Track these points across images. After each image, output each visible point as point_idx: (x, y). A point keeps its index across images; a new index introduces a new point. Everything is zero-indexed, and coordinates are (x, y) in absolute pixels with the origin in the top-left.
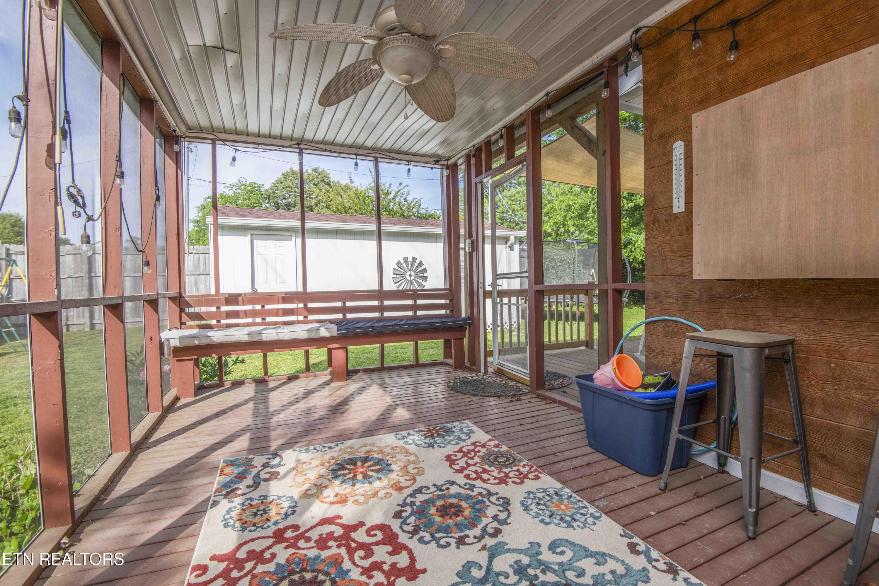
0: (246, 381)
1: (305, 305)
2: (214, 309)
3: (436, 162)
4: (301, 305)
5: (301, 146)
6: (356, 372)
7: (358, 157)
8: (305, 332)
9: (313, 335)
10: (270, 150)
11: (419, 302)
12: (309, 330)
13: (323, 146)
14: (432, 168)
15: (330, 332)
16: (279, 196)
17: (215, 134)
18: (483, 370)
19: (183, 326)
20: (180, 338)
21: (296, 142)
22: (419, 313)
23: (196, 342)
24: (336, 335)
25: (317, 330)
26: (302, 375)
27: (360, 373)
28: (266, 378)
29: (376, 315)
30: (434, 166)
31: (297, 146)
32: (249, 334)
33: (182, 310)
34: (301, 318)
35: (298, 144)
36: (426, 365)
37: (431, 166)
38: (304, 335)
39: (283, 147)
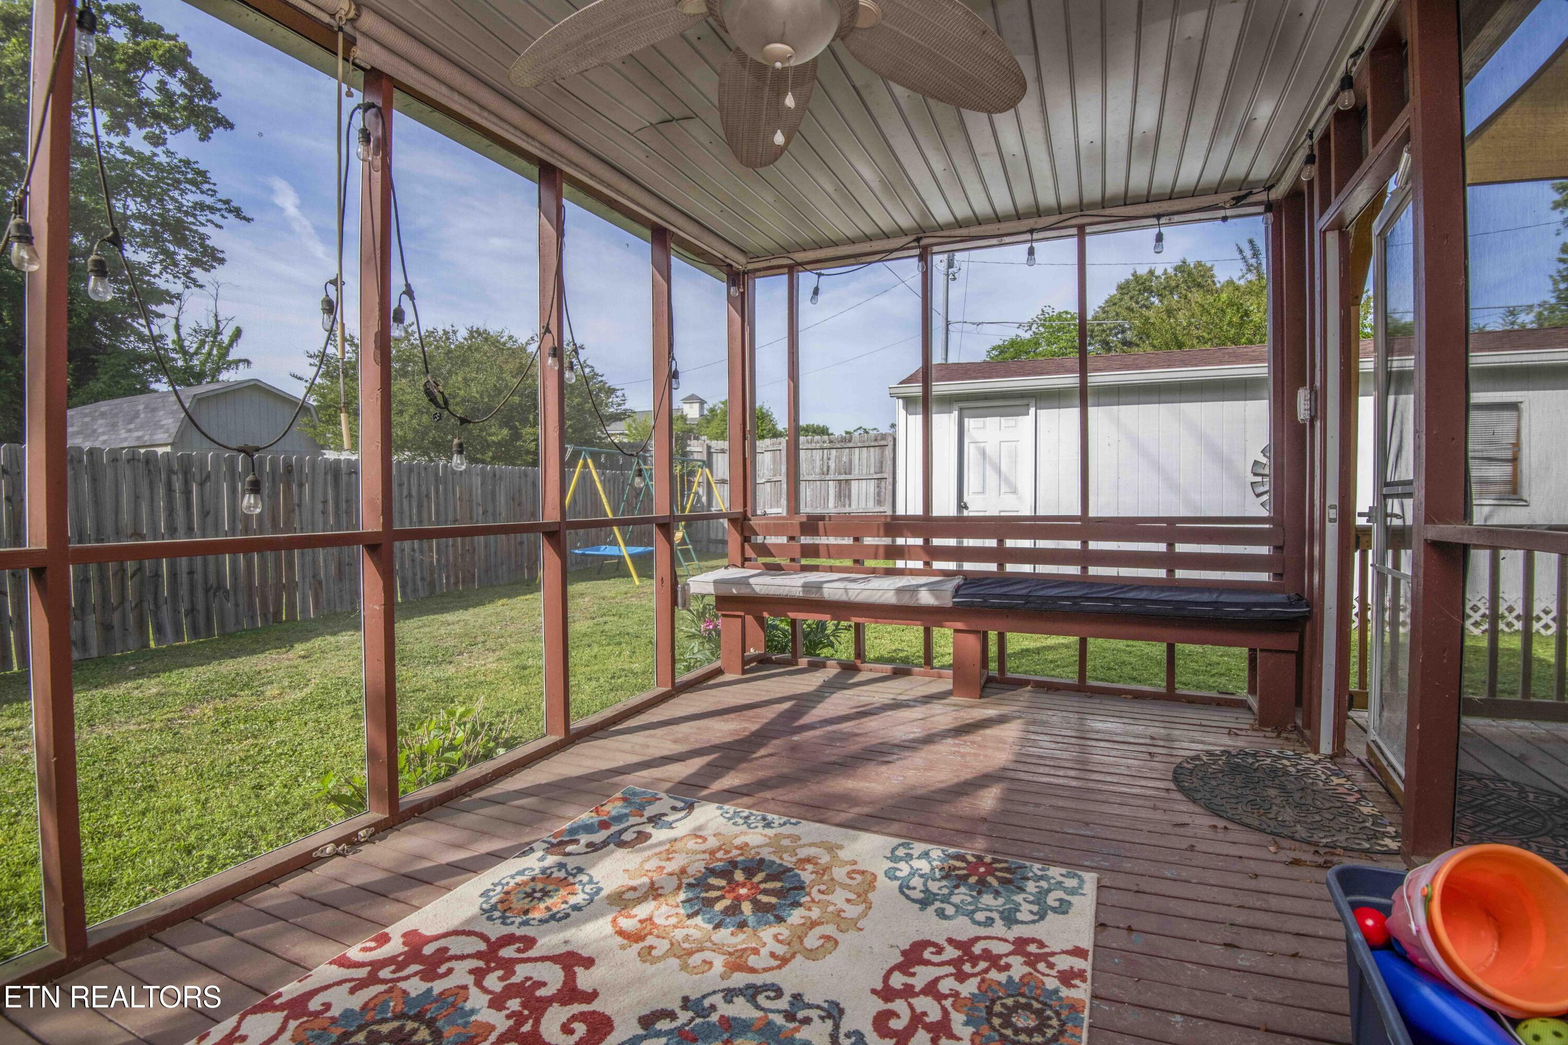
0: (829, 662)
1: (927, 541)
2: (783, 540)
3: (1238, 201)
4: (919, 541)
5: (924, 242)
6: (1020, 683)
7: (1036, 236)
8: (892, 593)
9: (906, 600)
10: (870, 263)
11: (1181, 548)
12: (899, 591)
13: (964, 232)
14: (1225, 219)
15: (937, 598)
16: (1111, 330)
17: (791, 255)
18: (1326, 747)
19: (747, 564)
20: (716, 582)
21: (914, 237)
22: (1180, 574)
23: (734, 591)
24: (950, 605)
25: (915, 589)
26: (917, 669)
27: (1029, 688)
28: (858, 662)
29: (1073, 570)
30: (1229, 212)
31: (915, 244)
32: (805, 586)
33: (746, 539)
34: (919, 565)
35: (918, 240)
36: (1191, 701)
37: (1221, 213)
38: (890, 598)
39: (891, 251)
